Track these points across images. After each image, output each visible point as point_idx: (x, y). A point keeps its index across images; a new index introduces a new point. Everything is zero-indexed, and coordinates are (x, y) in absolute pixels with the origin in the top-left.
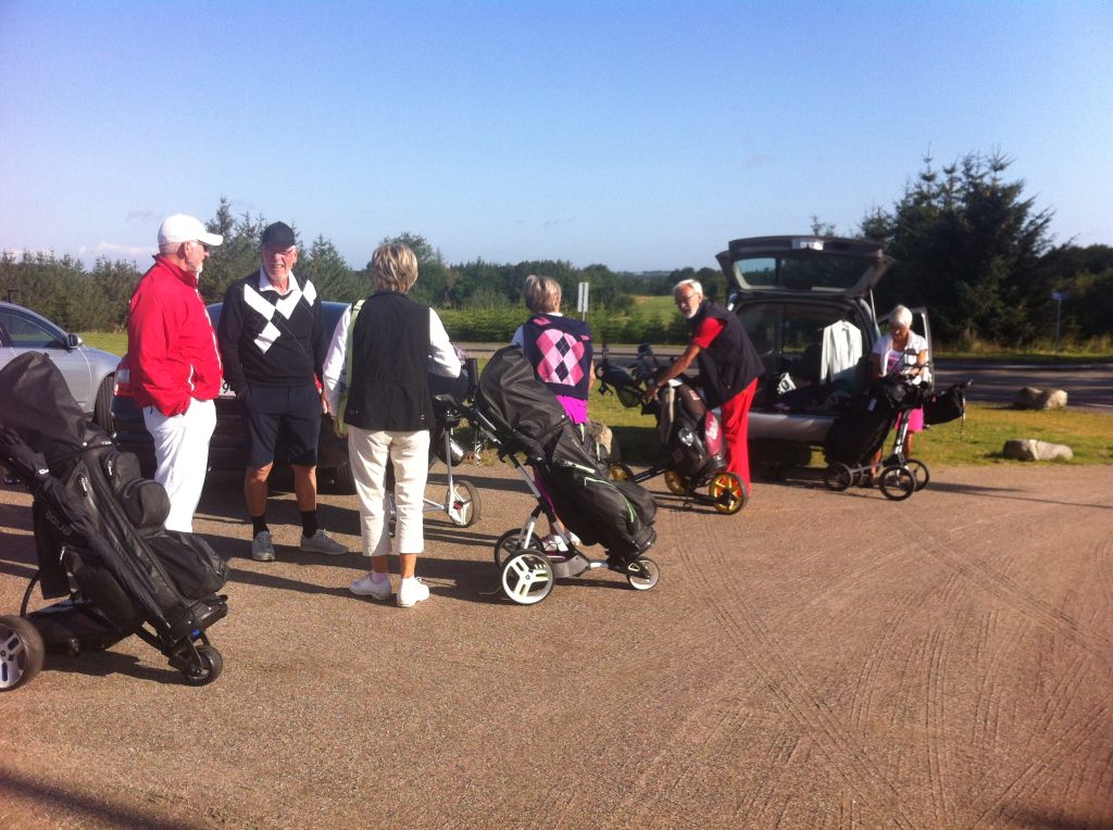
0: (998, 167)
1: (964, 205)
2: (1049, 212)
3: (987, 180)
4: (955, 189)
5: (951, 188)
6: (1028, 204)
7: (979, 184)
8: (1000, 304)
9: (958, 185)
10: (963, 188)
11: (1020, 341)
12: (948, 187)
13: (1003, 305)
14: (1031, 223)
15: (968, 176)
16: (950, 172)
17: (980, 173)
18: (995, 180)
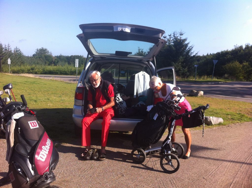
0: (181, 34)
1: (173, 44)
2: (193, 46)
3: (179, 38)
4: (171, 40)
5: (170, 40)
6: (188, 44)
7: (177, 38)
8: (181, 68)
9: (172, 39)
10: (173, 40)
11: (186, 77)
12: (169, 39)
13: (182, 68)
14: (189, 48)
15: (174, 37)
16: (170, 36)
17: (177, 36)
18: (180, 37)
